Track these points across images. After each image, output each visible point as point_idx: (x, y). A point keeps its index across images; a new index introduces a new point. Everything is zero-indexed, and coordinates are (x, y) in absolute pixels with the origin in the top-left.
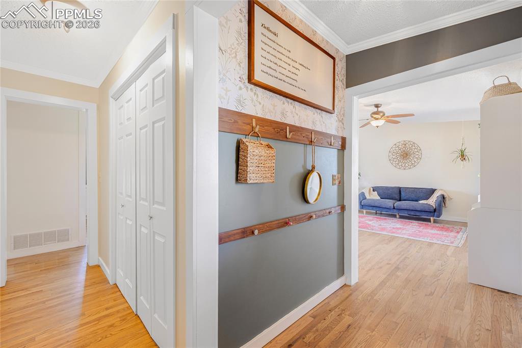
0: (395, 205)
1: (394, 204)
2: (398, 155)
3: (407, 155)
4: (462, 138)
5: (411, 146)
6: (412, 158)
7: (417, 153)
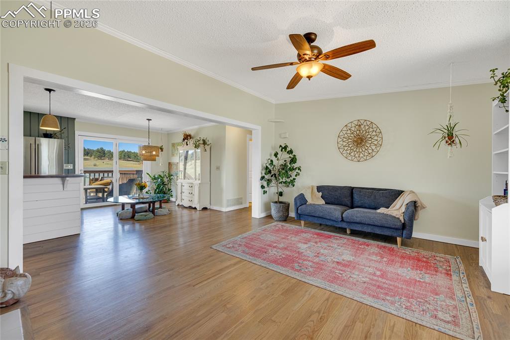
0: (343, 216)
1: (342, 213)
2: (350, 140)
3: (362, 140)
4: (449, 106)
5: (367, 127)
6: (368, 146)
7: (376, 138)
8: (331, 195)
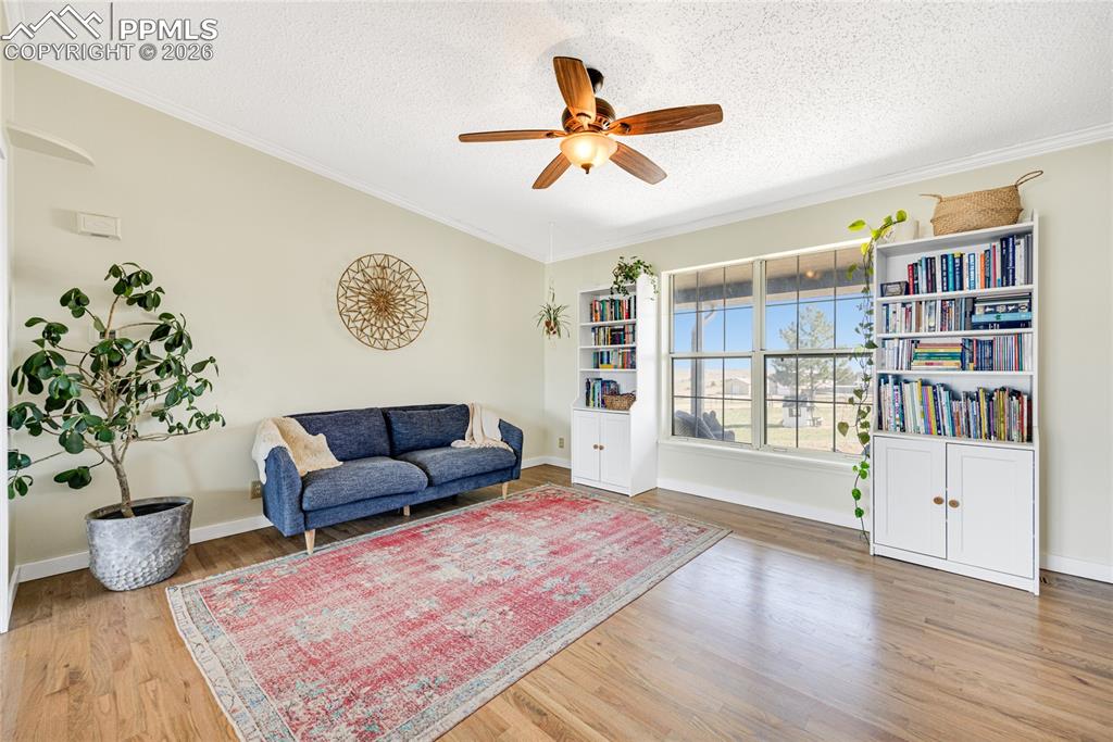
3: (387, 302)
5: (398, 276)
6: (400, 316)
7: (413, 302)
8: (350, 435)
